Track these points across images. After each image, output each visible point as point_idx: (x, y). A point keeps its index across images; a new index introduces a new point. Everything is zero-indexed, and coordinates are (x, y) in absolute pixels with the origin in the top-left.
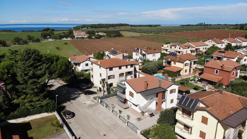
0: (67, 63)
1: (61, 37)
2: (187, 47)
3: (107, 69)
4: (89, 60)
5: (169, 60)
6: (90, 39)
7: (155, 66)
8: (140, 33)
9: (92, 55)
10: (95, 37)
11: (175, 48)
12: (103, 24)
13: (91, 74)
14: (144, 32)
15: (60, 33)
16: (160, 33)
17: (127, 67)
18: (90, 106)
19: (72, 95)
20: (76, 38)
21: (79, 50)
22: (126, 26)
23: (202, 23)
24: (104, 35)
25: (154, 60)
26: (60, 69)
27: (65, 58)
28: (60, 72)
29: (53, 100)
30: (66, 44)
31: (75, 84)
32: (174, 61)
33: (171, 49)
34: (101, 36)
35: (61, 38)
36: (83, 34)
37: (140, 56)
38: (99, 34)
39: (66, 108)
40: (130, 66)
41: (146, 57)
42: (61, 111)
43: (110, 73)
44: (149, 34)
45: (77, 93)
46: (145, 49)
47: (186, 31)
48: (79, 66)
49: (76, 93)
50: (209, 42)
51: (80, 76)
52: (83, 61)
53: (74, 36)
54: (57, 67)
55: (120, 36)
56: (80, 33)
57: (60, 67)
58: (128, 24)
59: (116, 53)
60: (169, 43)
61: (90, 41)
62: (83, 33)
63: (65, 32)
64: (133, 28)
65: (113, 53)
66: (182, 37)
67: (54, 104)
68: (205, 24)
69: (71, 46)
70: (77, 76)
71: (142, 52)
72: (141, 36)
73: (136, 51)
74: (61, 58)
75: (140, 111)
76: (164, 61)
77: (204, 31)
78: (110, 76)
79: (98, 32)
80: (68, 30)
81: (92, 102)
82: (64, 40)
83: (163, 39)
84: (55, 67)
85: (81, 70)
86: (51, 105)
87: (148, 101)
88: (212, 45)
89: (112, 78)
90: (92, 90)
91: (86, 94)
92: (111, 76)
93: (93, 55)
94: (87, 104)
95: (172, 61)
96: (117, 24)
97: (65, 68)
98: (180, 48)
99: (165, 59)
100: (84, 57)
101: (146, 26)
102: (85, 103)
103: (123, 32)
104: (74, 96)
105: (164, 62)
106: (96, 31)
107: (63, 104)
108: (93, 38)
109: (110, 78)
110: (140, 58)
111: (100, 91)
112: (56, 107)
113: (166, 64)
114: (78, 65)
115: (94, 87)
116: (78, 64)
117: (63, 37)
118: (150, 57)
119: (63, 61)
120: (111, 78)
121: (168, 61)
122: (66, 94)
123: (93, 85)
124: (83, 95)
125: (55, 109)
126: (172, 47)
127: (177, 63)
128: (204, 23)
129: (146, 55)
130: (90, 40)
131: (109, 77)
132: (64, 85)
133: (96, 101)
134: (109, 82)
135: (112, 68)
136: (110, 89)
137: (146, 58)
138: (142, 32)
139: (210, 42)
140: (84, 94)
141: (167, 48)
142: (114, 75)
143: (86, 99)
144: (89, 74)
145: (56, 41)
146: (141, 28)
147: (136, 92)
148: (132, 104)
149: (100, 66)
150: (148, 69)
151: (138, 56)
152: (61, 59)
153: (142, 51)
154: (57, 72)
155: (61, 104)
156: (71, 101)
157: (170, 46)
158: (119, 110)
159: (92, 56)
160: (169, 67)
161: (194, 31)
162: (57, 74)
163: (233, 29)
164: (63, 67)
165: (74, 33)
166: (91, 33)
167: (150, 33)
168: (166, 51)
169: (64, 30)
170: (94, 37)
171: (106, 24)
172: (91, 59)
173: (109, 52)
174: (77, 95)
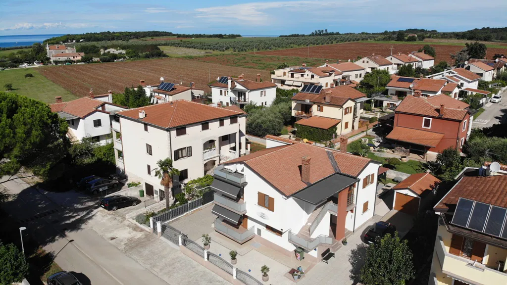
0: (47, 119)
1: (16, 62)
2: (328, 74)
3: (170, 131)
4: (103, 111)
5: (308, 101)
6: (88, 63)
7: (276, 117)
8: (202, 49)
9: (108, 96)
10: (101, 60)
11: (302, 75)
12: (114, 33)
13: (117, 146)
14: (212, 47)
15: (14, 54)
16: (246, 51)
17: (222, 124)
18: (133, 246)
19: (68, 215)
20: (54, 61)
21: (65, 88)
22: (166, 35)
23: (323, 31)
24: (121, 53)
25: (264, 104)
26: (25, 140)
27: (37, 103)
28: (26, 150)
29: (11, 246)
30: (31, 76)
31: (71, 181)
32: (319, 104)
33: (292, 79)
34: (115, 57)
35: (17, 64)
36: (70, 53)
37: (231, 94)
38: (109, 52)
39: (56, 261)
40: (229, 121)
41: (247, 97)
42: (42, 274)
43: (180, 142)
44: (224, 51)
45: (82, 205)
46: (241, 78)
47: (296, 46)
48: (76, 128)
49: (79, 206)
50: (364, 62)
51: (81, 155)
52: (86, 114)
53: (48, 59)
54: (14, 133)
55: (160, 56)
56: (63, 51)
57: (25, 133)
58: (171, 33)
59: (173, 89)
60: (285, 66)
61: (89, 68)
62: (69, 51)
63: (26, 50)
64: (184, 40)
65: (165, 89)
66: (294, 57)
67: (16, 258)
68: (329, 32)
69: (43, 81)
70: (73, 156)
71: (236, 86)
72: (207, 56)
73: (221, 84)
74: (26, 104)
75: (292, 248)
76: (294, 104)
77: (330, 44)
78: (180, 152)
79: (106, 48)
80: (31, 47)
81: (135, 232)
82: (24, 69)
83: (256, 61)
84: (9, 136)
85: (84, 139)
86: (6, 264)
87: (310, 215)
88: (369, 68)
89: (184, 155)
90: (124, 192)
91: (109, 208)
92: (181, 149)
93: (110, 95)
94: (122, 241)
95: (315, 103)
96: (147, 32)
97: (43, 136)
98: (312, 77)
99: (295, 100)
100: (87, 102)
101: (210, 36)
102: (112, 239)
103: (163, 47)
104: (74, 217)
105: (292, 109)
106: (99, 46)
107: (44, 248)
108: (95, 62)
109: (180, 156)
110: (231, 101)
111: (147, 194)
112: (25, 266)
113: (300, 112)
114: (73, 124)
115: (130, 185)
116: (71, 122)
117: (21, 62)
118: (254, 98)
119: (33, 112)
120: (182, 157)
121: (302, 105)
122: (49, 213)
123: (125, 177)
124: (101, 211)
125: (21, 273)
126: (295, 75)
127: (325, 108)
128: (326, 30)
129: (247, 93)
130: (88, 65)
131: (178, 155)
132: (38, 184)
133: (149, 229)
134: (179, 165)
135: (185, 128)
136: (180, 186)
137: (245, 101)
138: (208, 49)
139: (366, 62)
140: (105, 208)
141: (283, 78)
142: (191, 147)
143: (115, 222)
144: (111, 147)
145: (4, 71)
146: (202, 39)
147: (282, 193)
148: (263, 229)
149: (146, 125)
150: (264, 126)
151: (225, 95)
152: (25, 107)
153: (236, 84)
154: (16, 151)
155: (38, 248)
156: (67, 233)
157: (291, 71)
158: (230, 251)
159: (109, 99)
160: (308, 117)
161: (311, 46)
162: (16, 157)
163: (384, 39)
164: (34, 133)
165: (48, 51)
166: (88, 51)
167: (224, 48)
168: (280, 84)
169: (22, 48)
170: (98, 59)
171: (120, 33)
172: (108, 108)
173: (153, 86)
174: (83, 214)
